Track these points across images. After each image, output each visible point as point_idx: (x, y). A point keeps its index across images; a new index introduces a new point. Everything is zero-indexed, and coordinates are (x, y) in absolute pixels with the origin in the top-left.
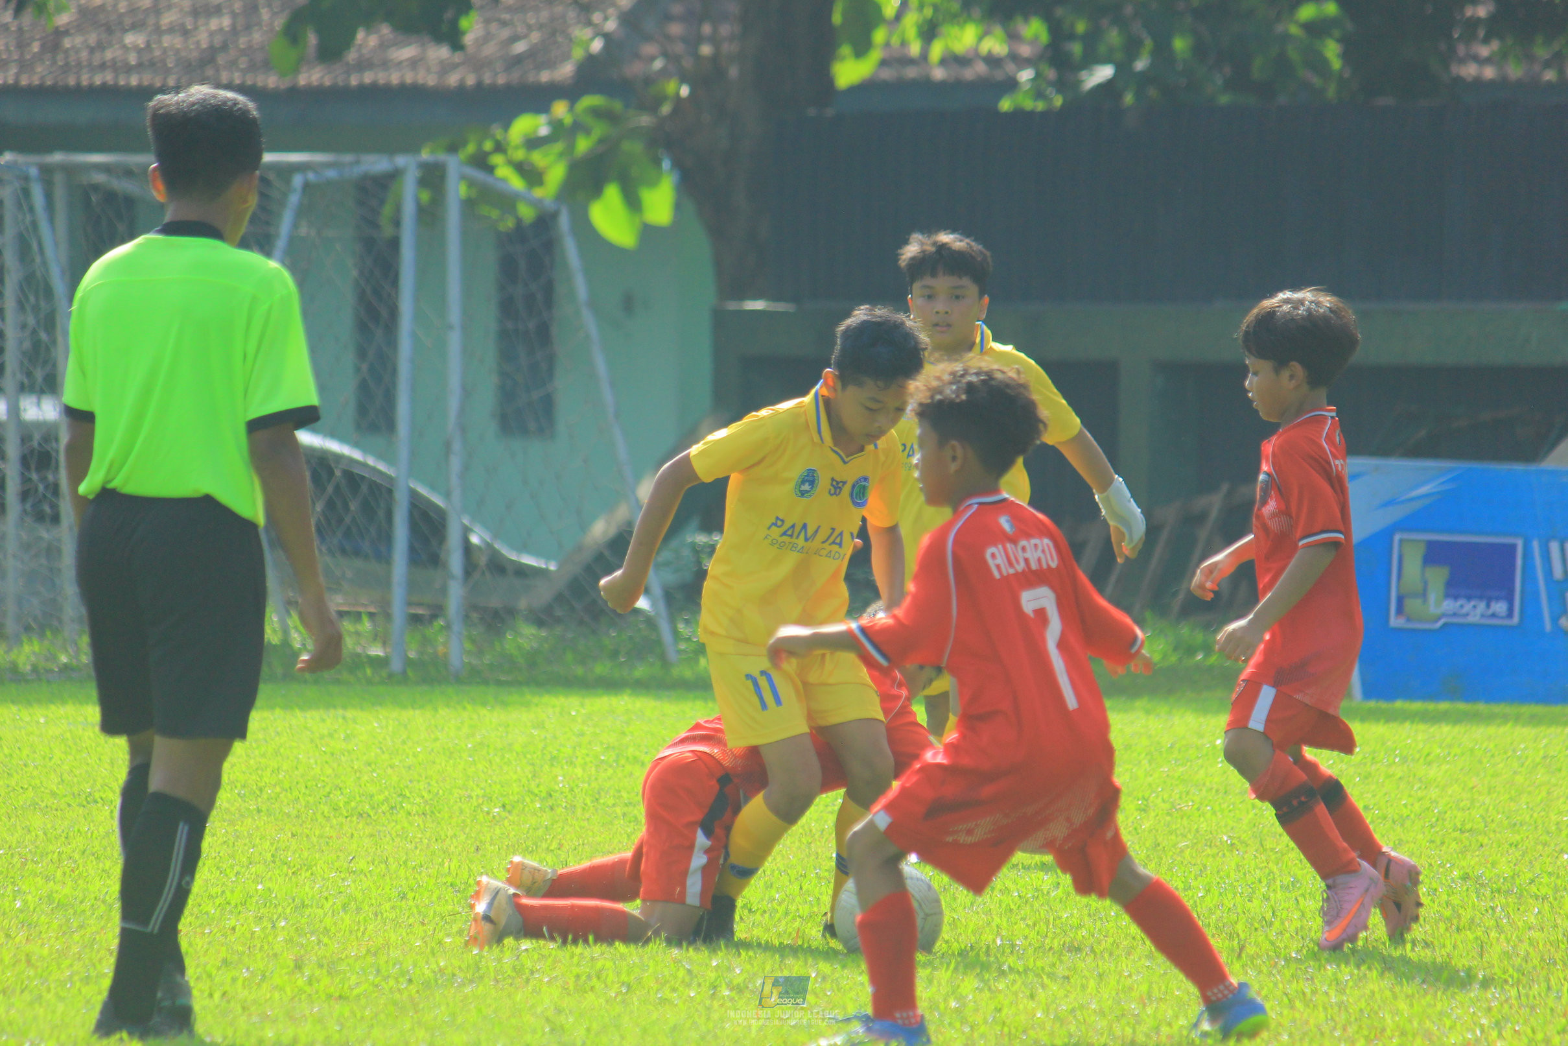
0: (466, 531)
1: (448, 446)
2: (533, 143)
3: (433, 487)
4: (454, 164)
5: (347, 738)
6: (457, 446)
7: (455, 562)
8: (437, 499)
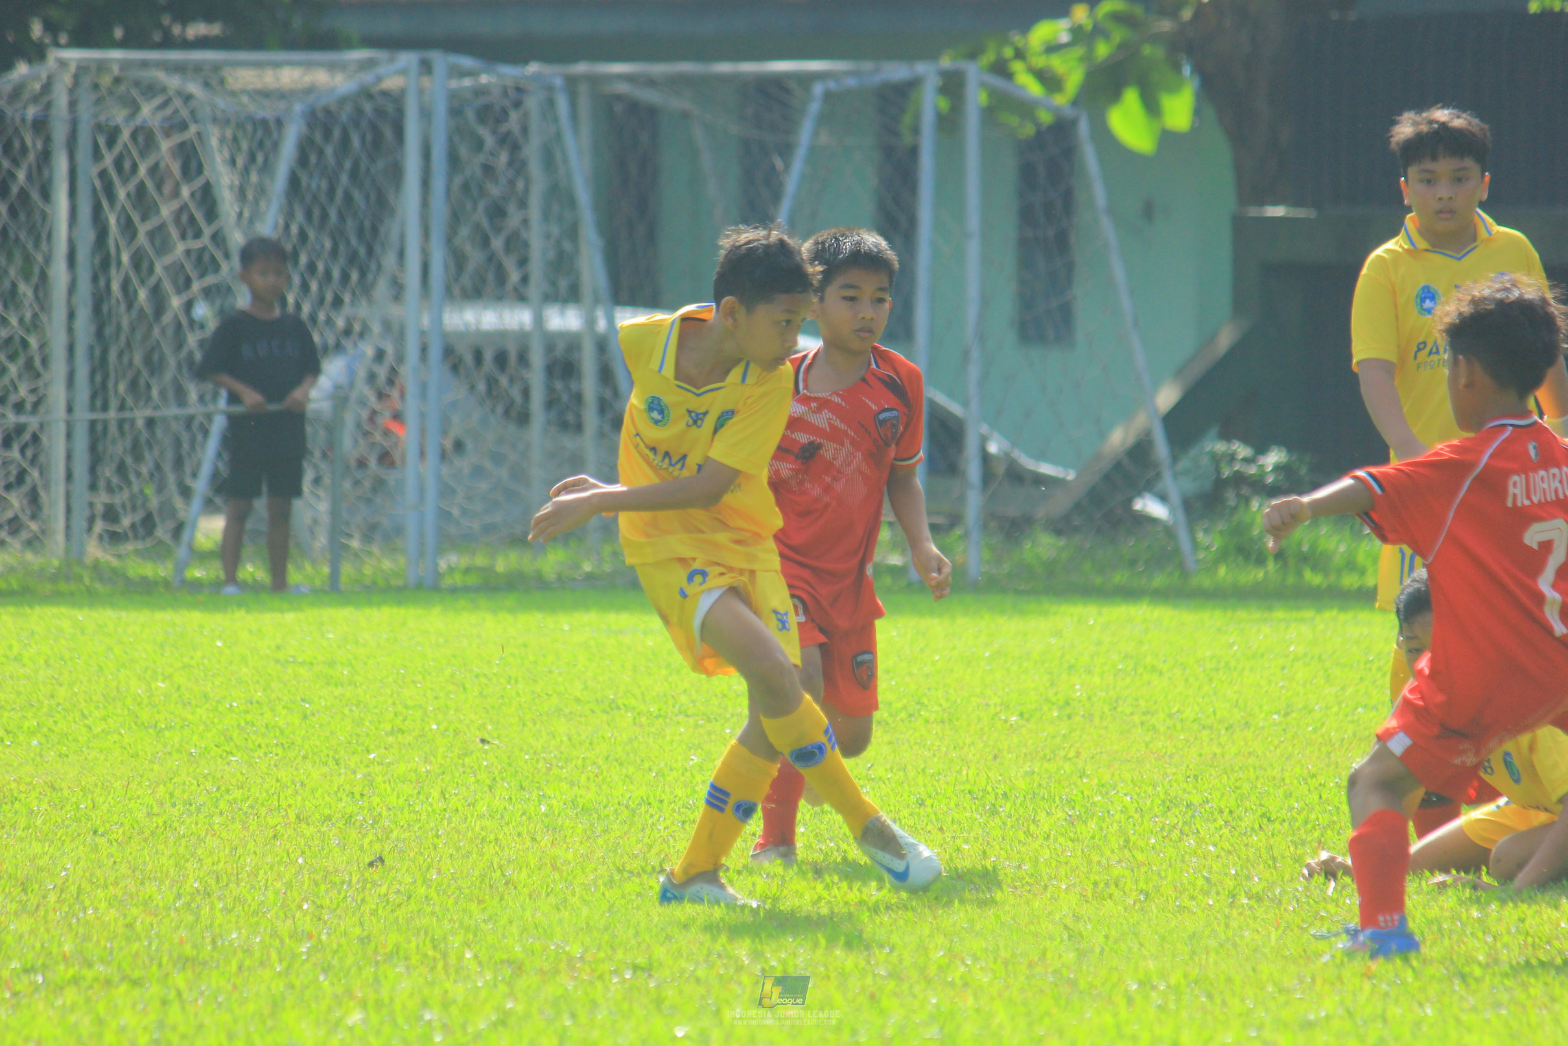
0: (983, 439)
1: (966, 355)
2: (1051, 48)
3: (951, 395)
4: (976, 74)
6: (975, 355)
7: (973, 472)
8: (955, 408)
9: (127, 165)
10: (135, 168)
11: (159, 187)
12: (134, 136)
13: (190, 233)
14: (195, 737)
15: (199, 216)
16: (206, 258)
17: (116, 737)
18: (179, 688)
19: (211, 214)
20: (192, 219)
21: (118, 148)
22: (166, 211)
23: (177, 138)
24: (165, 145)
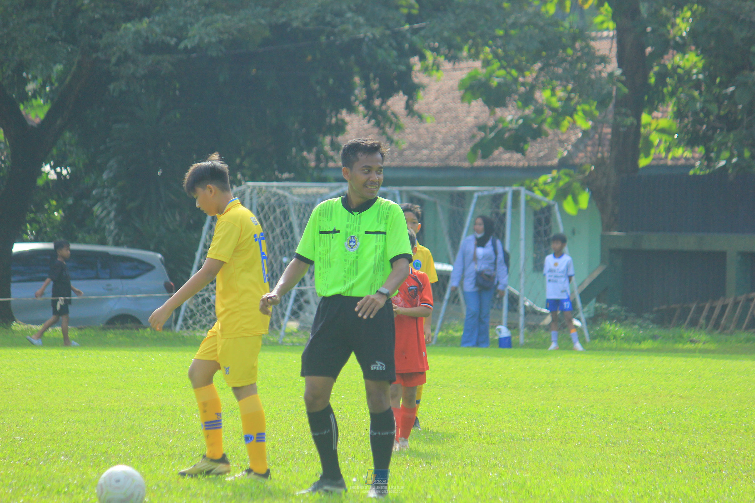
0: (524, 301)
1: (520, 275)
2: (545, 183)
3: (515, 288)
4: (523, 191)
5: (491, 364)
6: (523, 275)
7: (522, 311)
8: (516, 292)
9: (267, 217)
10: (269, 218)
11: (276, 223)
12: (269, 208)
13: (285, 237)
14: (289, 390)
15: (288, 232)
16: (290, 245)
17: (266, 390)
18: (283, 375)
19: (292, 231)
20: (286, 233)
21: (264, 211)
22: (278, 231)
23: (282, 209)
24: (278, 211)
